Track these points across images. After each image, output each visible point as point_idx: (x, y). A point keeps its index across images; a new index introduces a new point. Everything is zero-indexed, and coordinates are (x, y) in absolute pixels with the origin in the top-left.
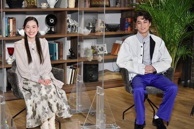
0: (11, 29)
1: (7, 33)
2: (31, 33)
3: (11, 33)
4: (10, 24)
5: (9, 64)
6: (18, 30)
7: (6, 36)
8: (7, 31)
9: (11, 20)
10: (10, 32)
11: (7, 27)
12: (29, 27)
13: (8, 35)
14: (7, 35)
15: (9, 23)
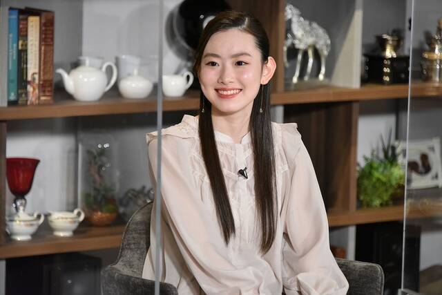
0: (33, 67)
1: (14, 85)
2: (225, 93)
3: (30, 88)
4: (30, 43)
5: (19, 238)
6: (60, 71)
7: (11, 103)
8: (14, 76)
9: (34, 24)
10: (27, 82)
11: (15, 57)
12: (215, 60)
13: (19, 95)
14: (13, 97)
15: (22, 34)
